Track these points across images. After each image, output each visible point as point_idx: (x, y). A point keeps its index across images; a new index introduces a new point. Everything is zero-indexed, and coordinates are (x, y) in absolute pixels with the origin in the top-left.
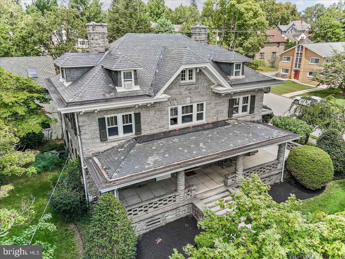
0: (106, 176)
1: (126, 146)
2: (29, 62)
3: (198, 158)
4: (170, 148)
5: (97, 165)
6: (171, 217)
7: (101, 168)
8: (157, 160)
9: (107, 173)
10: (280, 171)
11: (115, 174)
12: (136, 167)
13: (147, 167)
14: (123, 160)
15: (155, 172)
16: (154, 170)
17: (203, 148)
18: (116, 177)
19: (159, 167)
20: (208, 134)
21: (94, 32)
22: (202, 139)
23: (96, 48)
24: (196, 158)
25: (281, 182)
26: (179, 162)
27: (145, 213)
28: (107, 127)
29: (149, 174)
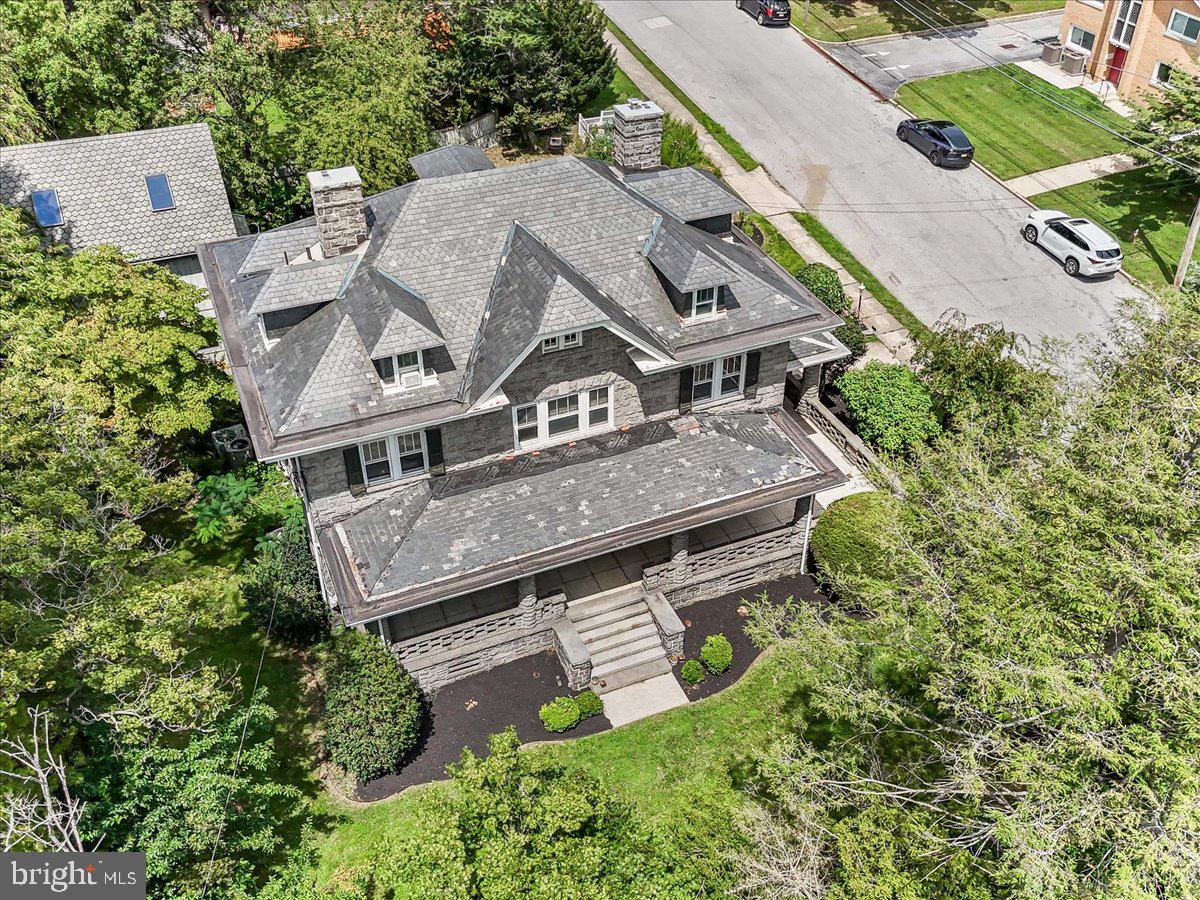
0: (361, 587)
1: (407, 503)
2: (146, 151)
3: (564, 544)
4: (506, 515)
5: (343, 548)
6: (505, 656)
7: (351, 560)
8: (471, 549)
9: (363, 579)
10: (796, 551)
11: (380, 585)
12: (424, 568)
13: (446, 567)
14: (398, 545)
15: (463, 583)
16: (460, 578)
17: (585, 517)
18: (380, 591)
19: (473, 567)
20: (609, 472)
21: (328, 204)
22: (589, 486)
23: (334, 241)
24: (560, 545)
25: (798, 574)
26: (519, 557)
27: (446, 648)
28: (364, 463)
29: (449, 586)
